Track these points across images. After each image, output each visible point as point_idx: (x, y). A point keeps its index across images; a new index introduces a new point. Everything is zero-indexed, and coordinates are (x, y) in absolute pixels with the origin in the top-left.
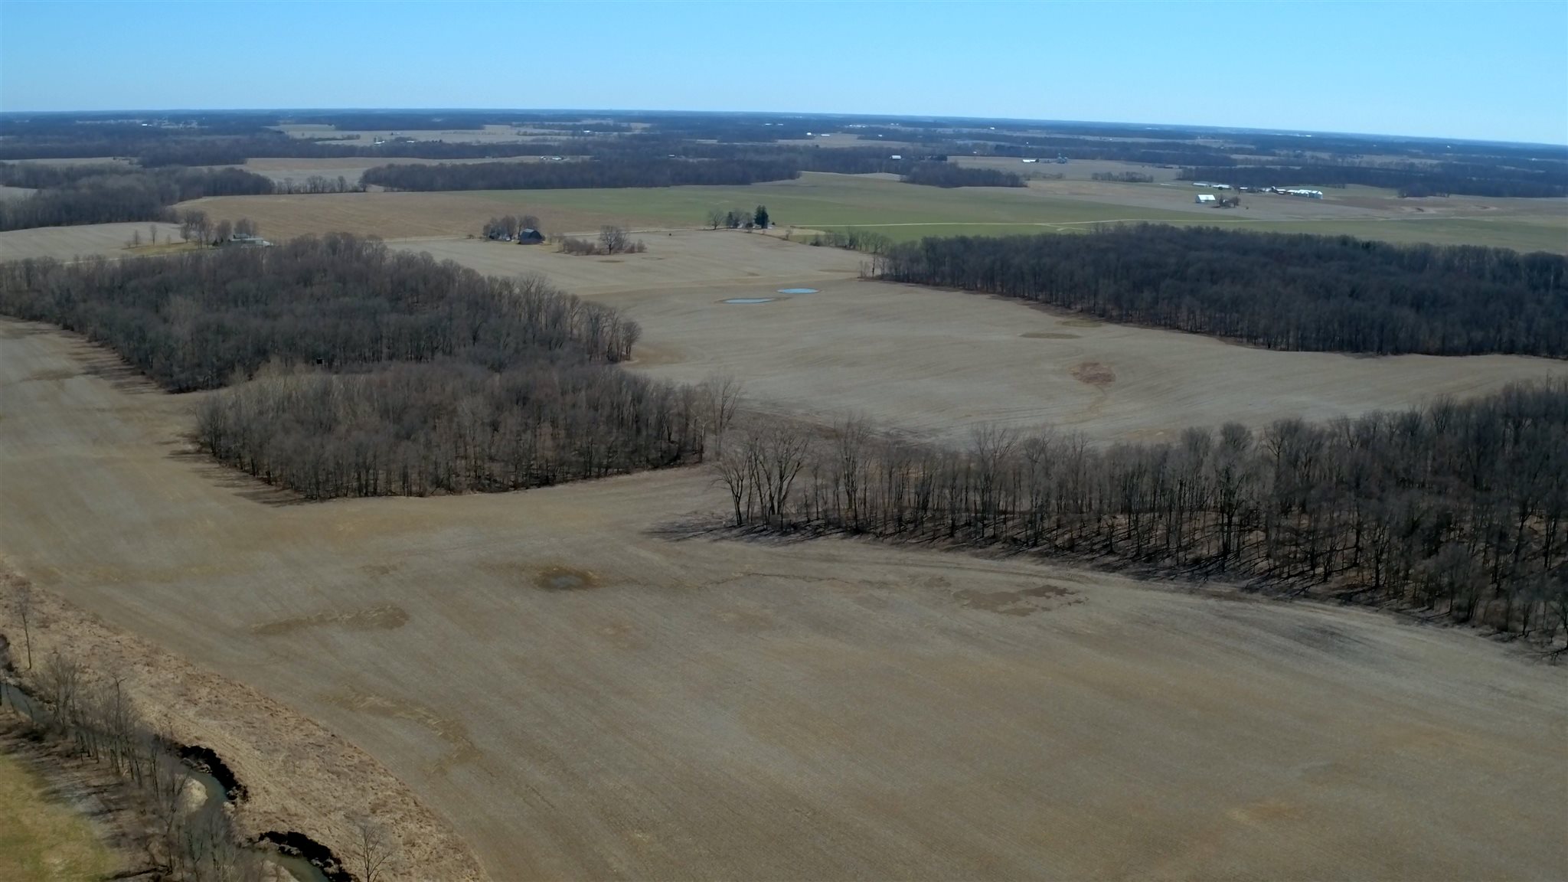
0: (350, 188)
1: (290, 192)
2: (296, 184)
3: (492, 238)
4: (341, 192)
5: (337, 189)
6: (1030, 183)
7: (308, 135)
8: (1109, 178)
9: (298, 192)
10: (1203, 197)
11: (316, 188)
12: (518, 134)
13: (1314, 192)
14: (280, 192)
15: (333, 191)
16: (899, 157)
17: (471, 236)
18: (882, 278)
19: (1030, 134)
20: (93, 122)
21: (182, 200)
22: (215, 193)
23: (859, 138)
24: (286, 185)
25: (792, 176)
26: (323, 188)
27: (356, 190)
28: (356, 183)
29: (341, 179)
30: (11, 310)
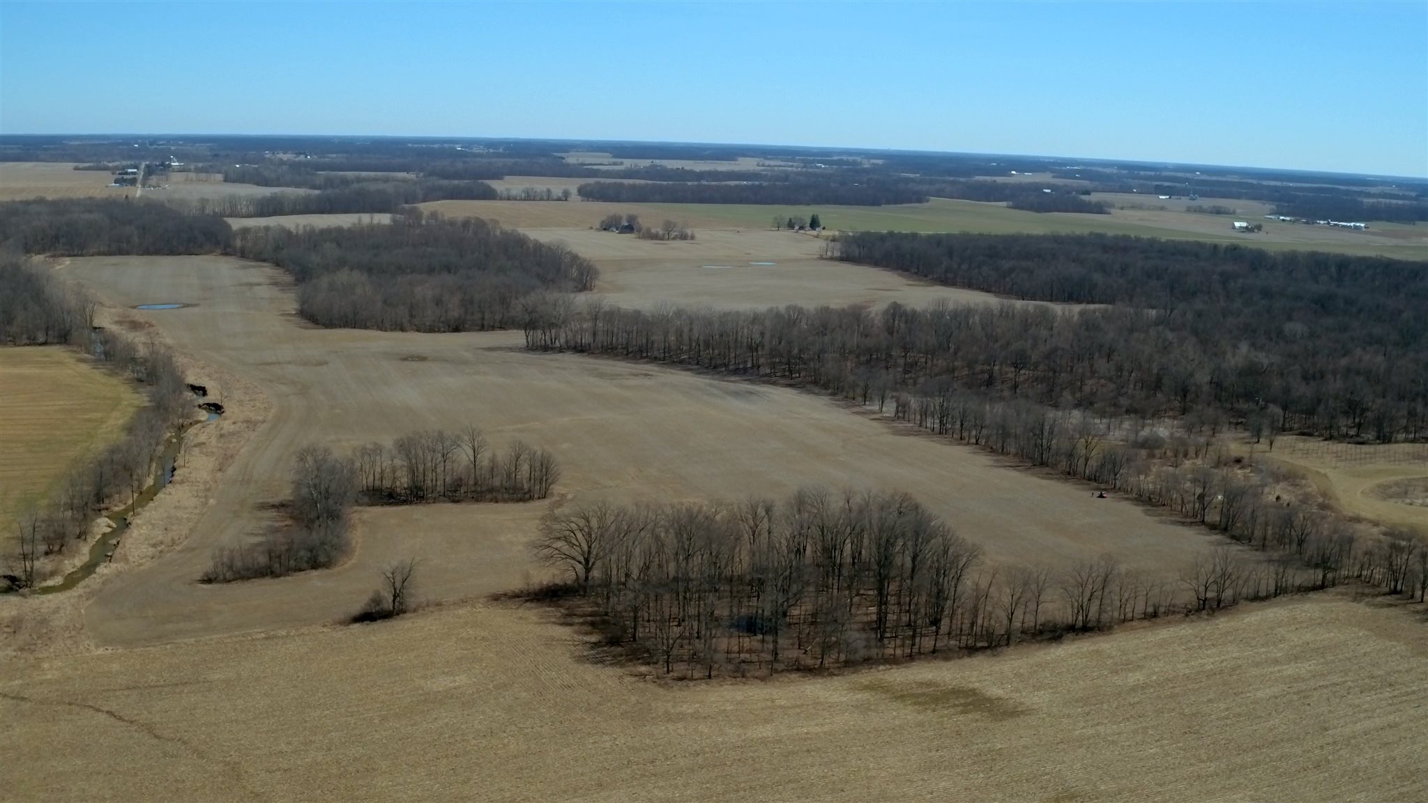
0: (555, 197)
1: (509, 199)
2: (514, 192)
3: (605, 229)
4: (548, 200)
5: (545, 198)
6: (1112, 211)
7: (581, 160)
8: (1200, 210)
9: (515, 199)
10: (1237, 224)
11: (529, 197)
12: (758, 165)
13: (1358, 224)
14: (501, 199)
15: (542, 199)
16: (1049, 191)
17: (591, 228)
18: (832, 259)
19: (1229, 179)
20: (420, 146)
21: (424, 200)
22: (452, 198)
23: (1053, 177)
24: (505, 193)
25: (920, 201)
26: (534, 197)
27: (559, 199)
28: (560, 195)
29: (549, 191)
30: (251, 256)
